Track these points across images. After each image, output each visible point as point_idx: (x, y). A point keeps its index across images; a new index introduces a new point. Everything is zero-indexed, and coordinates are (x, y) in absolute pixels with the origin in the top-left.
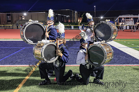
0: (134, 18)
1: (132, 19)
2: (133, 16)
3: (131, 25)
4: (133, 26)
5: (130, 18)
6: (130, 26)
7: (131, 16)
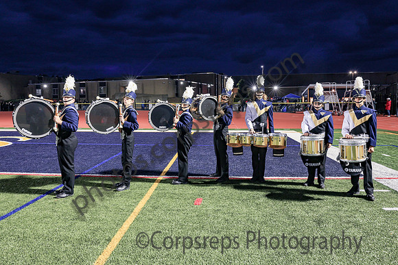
0: (338, 89)
1: (333, 91)
2: (336, 85)
3: (332, 102)
4: (337, 105)
5: (331, 89)
6: (331, 104)
7: (333, 85)
